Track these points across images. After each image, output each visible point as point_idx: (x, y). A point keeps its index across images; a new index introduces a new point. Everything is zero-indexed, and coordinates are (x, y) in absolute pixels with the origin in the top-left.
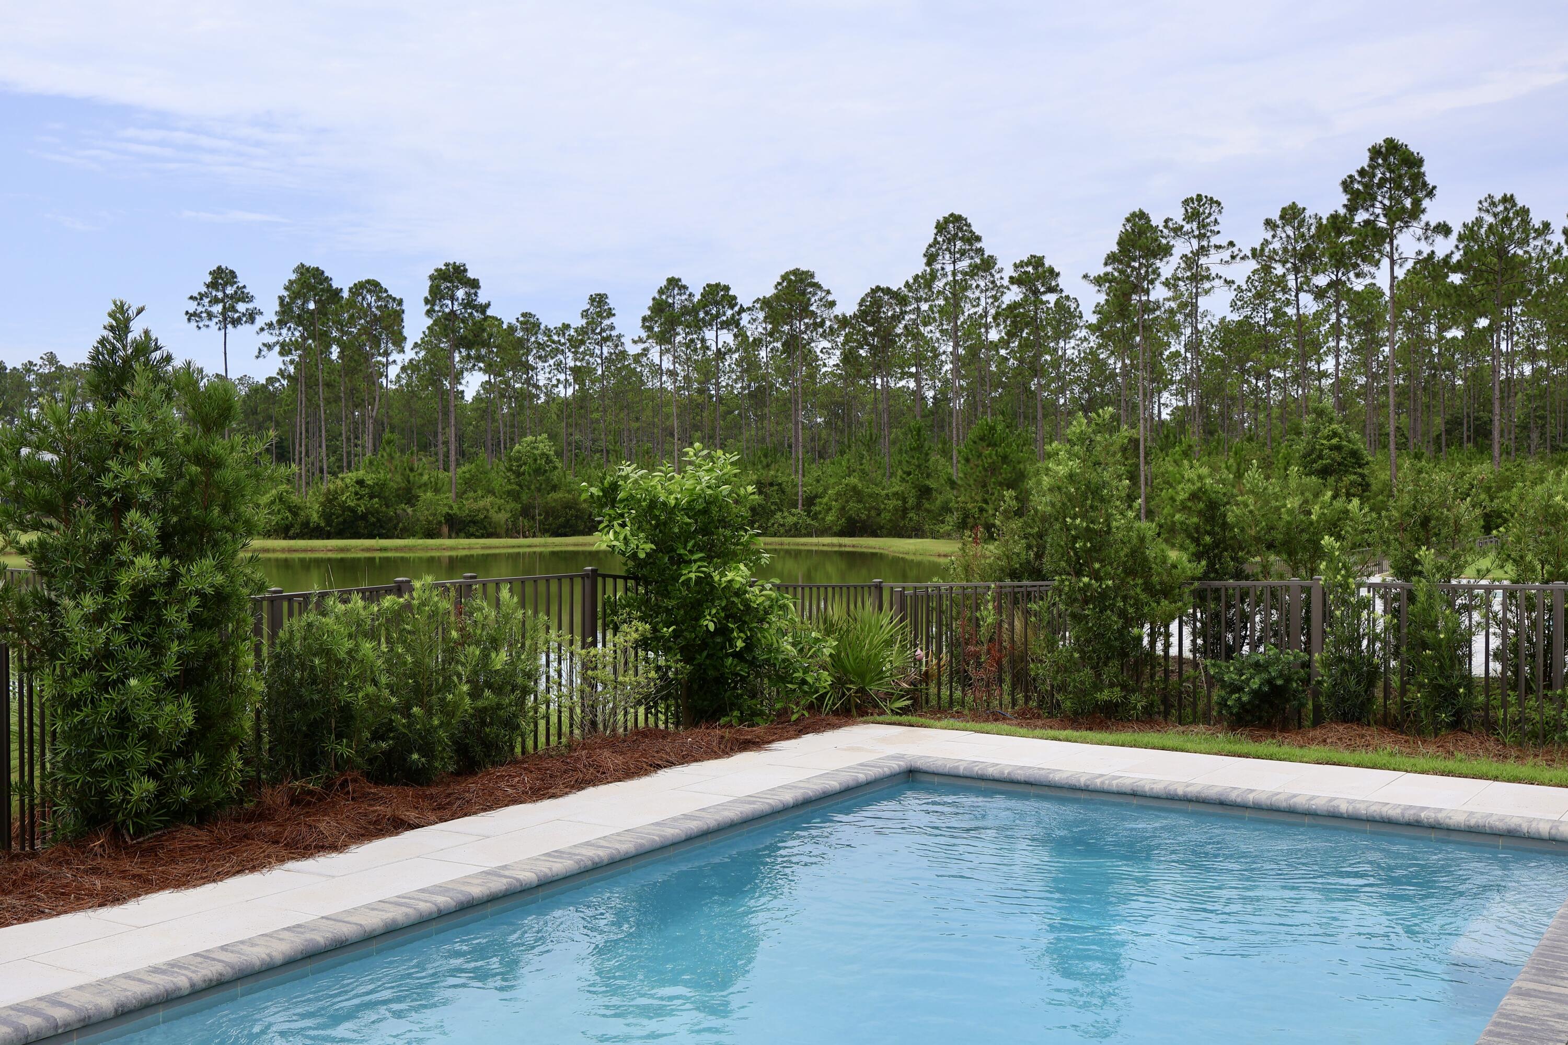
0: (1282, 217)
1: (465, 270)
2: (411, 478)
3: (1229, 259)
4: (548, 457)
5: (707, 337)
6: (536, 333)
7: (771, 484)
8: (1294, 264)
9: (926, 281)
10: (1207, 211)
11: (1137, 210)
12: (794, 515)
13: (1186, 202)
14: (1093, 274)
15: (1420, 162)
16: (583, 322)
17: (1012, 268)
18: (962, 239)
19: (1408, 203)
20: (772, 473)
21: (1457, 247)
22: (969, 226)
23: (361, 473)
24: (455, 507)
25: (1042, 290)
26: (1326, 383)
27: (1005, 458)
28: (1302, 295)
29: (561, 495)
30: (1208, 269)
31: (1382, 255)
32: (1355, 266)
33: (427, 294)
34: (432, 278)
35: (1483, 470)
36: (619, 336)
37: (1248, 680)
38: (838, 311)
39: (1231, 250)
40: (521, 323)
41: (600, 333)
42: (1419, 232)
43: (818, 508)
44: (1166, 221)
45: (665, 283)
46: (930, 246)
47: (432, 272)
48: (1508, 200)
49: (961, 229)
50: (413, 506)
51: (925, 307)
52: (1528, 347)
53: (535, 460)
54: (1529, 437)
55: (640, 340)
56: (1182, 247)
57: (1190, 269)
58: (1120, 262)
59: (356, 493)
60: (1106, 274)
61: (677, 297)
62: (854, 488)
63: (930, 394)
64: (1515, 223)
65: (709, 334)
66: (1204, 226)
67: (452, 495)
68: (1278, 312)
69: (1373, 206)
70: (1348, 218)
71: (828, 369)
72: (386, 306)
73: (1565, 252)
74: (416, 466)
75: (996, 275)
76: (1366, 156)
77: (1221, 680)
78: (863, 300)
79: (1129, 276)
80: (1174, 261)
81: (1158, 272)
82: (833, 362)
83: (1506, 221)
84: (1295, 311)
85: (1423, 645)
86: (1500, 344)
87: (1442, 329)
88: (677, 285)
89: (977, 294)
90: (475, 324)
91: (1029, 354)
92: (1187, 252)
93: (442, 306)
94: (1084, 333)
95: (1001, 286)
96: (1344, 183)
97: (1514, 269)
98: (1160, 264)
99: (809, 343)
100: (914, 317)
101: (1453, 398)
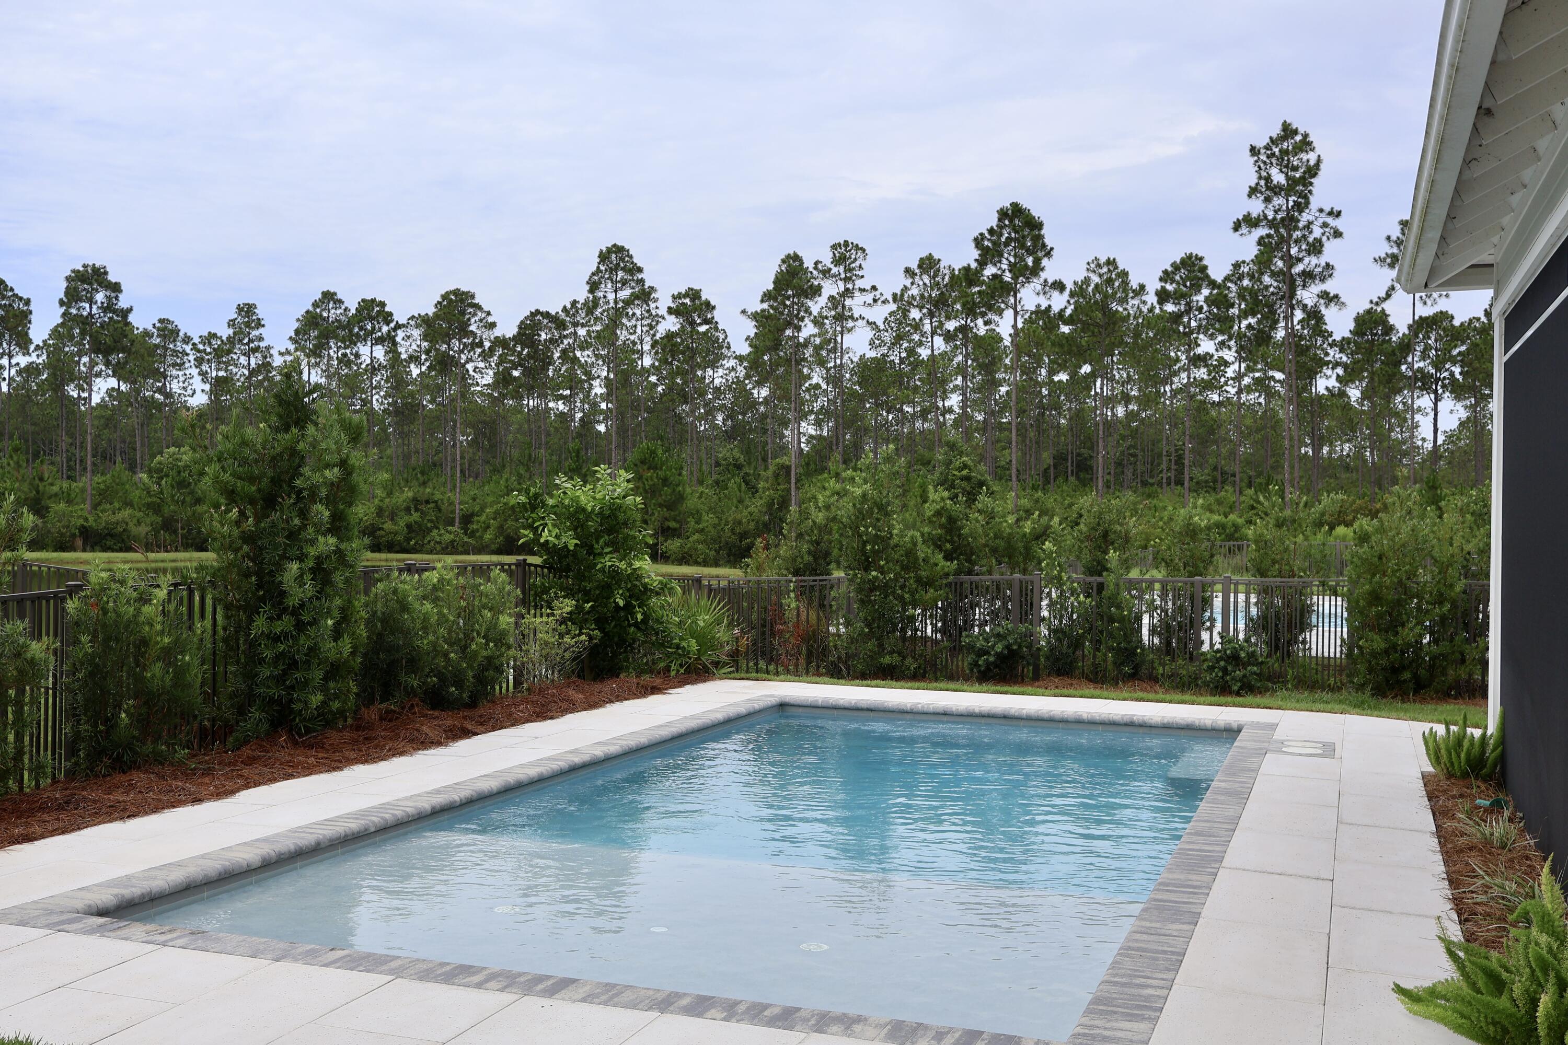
0: (920, 266)
1: (106, 273)
2: (41, 488)
3: (871, 302)
4: (192, 468)
5: (361, 352)
6: (175, 341)
7: (427, 502)
8: (929, 310)
9: (591, 306)
10: (854, 256)
11: (792, 253)
12: (450, 533)
13: (834, 247)
14: (751, 310)
15: (1040, 226)
16: (231, 332)
17: (671, 299)
18: (623, 269)
19: (1030, 261)
20: (428, 490)
21: (1068, 302)
22: (631, 257)
24: (91, 519)
25: (699, 321)
26: (950, 417)
27: (665, 481)
28: (936, 338)
30: (850, 309)
31: (1007, 307)
32: (983, 315)
33: (62, 295)
34: (68, 279)
35: (1086, 501)
36: (268, 348)
37: (993, 646)
38: (498, 332)
39: (873, 293)
40: (159, 329)
41: (248, 344)
42: (1039, 287)
43: (475, 527)
44: (816, 263)
45: (320, 296)
46: (593, 274)
47: (68, 273)
48: (1111, 263)
49: (622, 259)
50: (43, 517)
51: (582, 332)
52: (1123, 392)
53: (179, 472)
54: (1123, 473)
55: (288, 352)
56: (830, 288)
57: (835, 308)
58: (775, 299)
60: (763, 311)
61: (333, 311)
63: (579, 415)
64: (1117, 284)
65: (364, 350)
66: (848, 270)
67: (87, 506)
68: (911, 352)
69: (1000, 262)
70: (979, 272)
71: (479, 388)
72: (10, 305)
73: (1157, 311)
74: (46, 476)
75: (652, 305)
76: (995, 217)
77: (973, 647)
78: (522, 322)
79: (782, 313)
80: (822, 300)
81: (808, 311)
82: (484, 382)
83: (1110, 281)
84: (929, 352)
85: (1112, 620)
86: (1102, 389)
87: (1052, 373)
88: (333, 299)
89: (633, 322)
90: (116, 329)
91: (679, 381)
92: (834, 293)
93: (78, 309)
94: (732, 363)
95: (657, 315)
96: (976, 239)
97: (1115, 323)
98: (810, 303)
99: (467, 362)
100: (571, 341)
101: (1058, 435)
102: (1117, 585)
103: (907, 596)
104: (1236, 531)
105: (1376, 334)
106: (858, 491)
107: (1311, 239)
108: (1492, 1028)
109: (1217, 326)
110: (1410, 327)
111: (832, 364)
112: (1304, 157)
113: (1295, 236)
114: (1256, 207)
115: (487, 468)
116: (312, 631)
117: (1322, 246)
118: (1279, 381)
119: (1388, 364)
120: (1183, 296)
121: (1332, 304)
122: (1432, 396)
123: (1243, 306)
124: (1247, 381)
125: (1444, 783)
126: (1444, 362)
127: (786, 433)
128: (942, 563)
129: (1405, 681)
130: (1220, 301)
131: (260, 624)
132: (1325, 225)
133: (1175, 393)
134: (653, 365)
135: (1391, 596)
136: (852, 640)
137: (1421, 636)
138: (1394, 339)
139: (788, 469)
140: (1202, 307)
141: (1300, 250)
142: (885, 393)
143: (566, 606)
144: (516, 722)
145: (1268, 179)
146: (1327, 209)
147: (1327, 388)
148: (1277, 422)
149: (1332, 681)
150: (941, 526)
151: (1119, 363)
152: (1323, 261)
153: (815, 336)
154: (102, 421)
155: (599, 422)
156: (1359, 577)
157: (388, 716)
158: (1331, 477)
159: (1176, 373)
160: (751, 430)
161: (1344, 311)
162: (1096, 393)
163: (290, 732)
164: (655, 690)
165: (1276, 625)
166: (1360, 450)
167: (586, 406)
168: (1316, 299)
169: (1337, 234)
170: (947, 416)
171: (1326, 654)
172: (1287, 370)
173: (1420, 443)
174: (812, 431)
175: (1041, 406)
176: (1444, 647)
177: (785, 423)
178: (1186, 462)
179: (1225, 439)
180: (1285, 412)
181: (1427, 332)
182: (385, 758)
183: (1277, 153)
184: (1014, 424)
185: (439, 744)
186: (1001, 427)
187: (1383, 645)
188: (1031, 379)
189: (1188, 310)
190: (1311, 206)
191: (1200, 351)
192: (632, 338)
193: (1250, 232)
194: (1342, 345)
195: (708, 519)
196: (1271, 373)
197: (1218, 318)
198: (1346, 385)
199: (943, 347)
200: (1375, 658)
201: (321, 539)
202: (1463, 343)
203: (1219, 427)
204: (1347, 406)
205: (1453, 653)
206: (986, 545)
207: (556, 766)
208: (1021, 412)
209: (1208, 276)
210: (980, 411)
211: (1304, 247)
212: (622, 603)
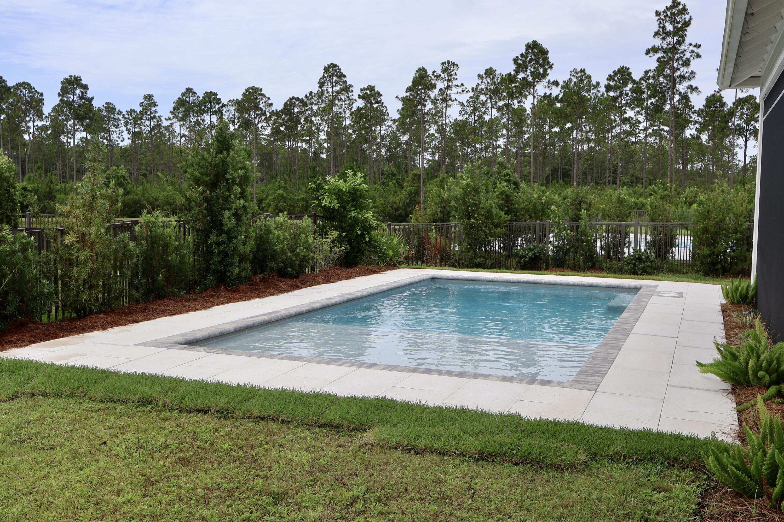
0: (486, 74)
1: (81, 80)
2: (52, 187)
3: (461, 92)
4: (124, 177)
5: (206, 119)
6: (114, 113)
8: (490, 96)
9: (320, 95)
10: (452, 69)
11: (421, 67)
13: (443, 64)
14: (400, 96)
15: (547, 53)
16: (141, 108)
17: (360, 91)
18: (336, 76)
19: (541, 70)
21: (561, 91)
22: (340, 69)
23: (24, 184)
25: (374, 102)
26: (499, 150)
28: (493, 110)
29: (132, 197)
30: (450, 96)
31: (530, 94)
32: (517, 98)
33: (59, 91)
34: (62, 82)
35: (568, 191)
36: (160, 117)
37: (527, 254)
38: (274, 108)
39: (462, 87)
40: (106, 108)
41: (150, 115)
42: (546, 84)
43: (264, 205)
44: (434, 72)
45: (185, 90)
46: (321, 78)
47: (62, 80)
48: (583, 71)
49: (336, 71)
50: (53, 201)
51: (315, 108)
52: (587, 137)
53: (118, 179)
54: (586, 178)
55: (170, 119)
56: (440, 85)
57: (442, 95)
58: (413, 91)
59: (22, 194)
60: (407, 96)
61: (191, 98)
62: (282, 195)
63: (313, 150)
64: (585, 82)
65: (207, 117)
66: (450, 75)
68: (480, 117)
69: (526, 71)
70: (515, 76)
71: (263, 137)
72: (33, 96)
73: (605, 96)
74: (54, 181)
75: (350, 94)
76: (524, 48)
77: (518, 254)
78: (286, 103)
79: (416, 98)
80: (436, 91)
81: (429, 96)
82: (266, 133)
83: (582, 81)
84: (490, 117)
85: (583, 242)
86: (576, 135)
87: (551, 127)
88: (191, 92)
89: (340, 103)
90: (86, 108)
91: (363, 132)
92: (442, 87)
93: (68, 98)
94: (390, 123)
95: (353, 99)
96: (514, 60)
97: (584, 102)
98: (430, 93)
99: (258, 123)
100: (310, 112)
101: (554, 159)
102: (585, 226)
103: (488, 231)
104: (642, 206)
105: (716, 107)
106: (465, 183)
107: (684, 59)
108: (732, 374)
109: (636, 103)
110: (734, 103)
111: (440, 124)
112: (683, 17)
113: (676, 57)
114: (657, 42)
115: (268, 177)
116: (235, 241)
117: (690, 62)
118: (666, 131)
119: (722, 122)
120: (619, 88)
121: (694, 92)
122: (744, 138)
123: (649, 93)
124: (650, 131)
125: (730, 306)
126: (751, 121)
127: (416, 158)
128: (504, 216)
129: (718, 269)
130: (637, 90)
131: (213, 238)
132: (692, 52)
133: (613, 137)
134: (350, 124)
135: (712, 230)
136: (462, 252)
137: (726, 249)
138: (726, 109)
139: (419, 176)
140: (628, 94)
141: (678, 64)
142: (467, 138)
143: (335, 234)
144: (318, 284)
145: (664, 28)
146: (694, 44)
147: (691, 135)
148: (665, 152)
149: (685, 270)
150: (503, 199)
151: (585, 122)
152: (690, 69)
153: (432, 109)
154: (78, 154)
155: (323, 153)
156: (698, 221)
157: (263, 280)
158: (692, 180)
159: (614, 127)
160: (399, 157)
161: (700, 95)
162: (573, 138)
163: (225, 285)
164: (375, 272)
165: (659, 245)
166: (707, 166)
167: (317, 145)
168: (686, 89)
169: (698, 56)
170: (498, 150)
171: (682, 259)
172: (670, 125)
173: (737, 162)
174: (429, 157)
175: (546, 145)
176: (737, 253)
177: (416, 154)
178: (618, 172)
179: (638, 161)
180: (669, 147)
181: (742, 106)
182: (267, 296)
183: (669, 15)
184: (532, 153)
185: (288, 291)
186: (525, 155)
187: (708, 252)
188: (541, 130)
189: (621, 95)
190: (685, 42)
191: (626, 116)
192: (340, 110)
193: (654, 55)
194: (699, 112)
195: (380, 201)
196: (663, 127)
197: (635, 99)
198: (700, 133)
199: (496, 115)
200: (705, 258)
201: (238, 201)
203: (635, 154)
204: (701, 144)
205: (741, 256)
206: (524, 208)
207: (342, 299)
208: (535, 147)
209: (631, 78)
210: (514, 147)
211: (680, 63)
212: (359, 233)
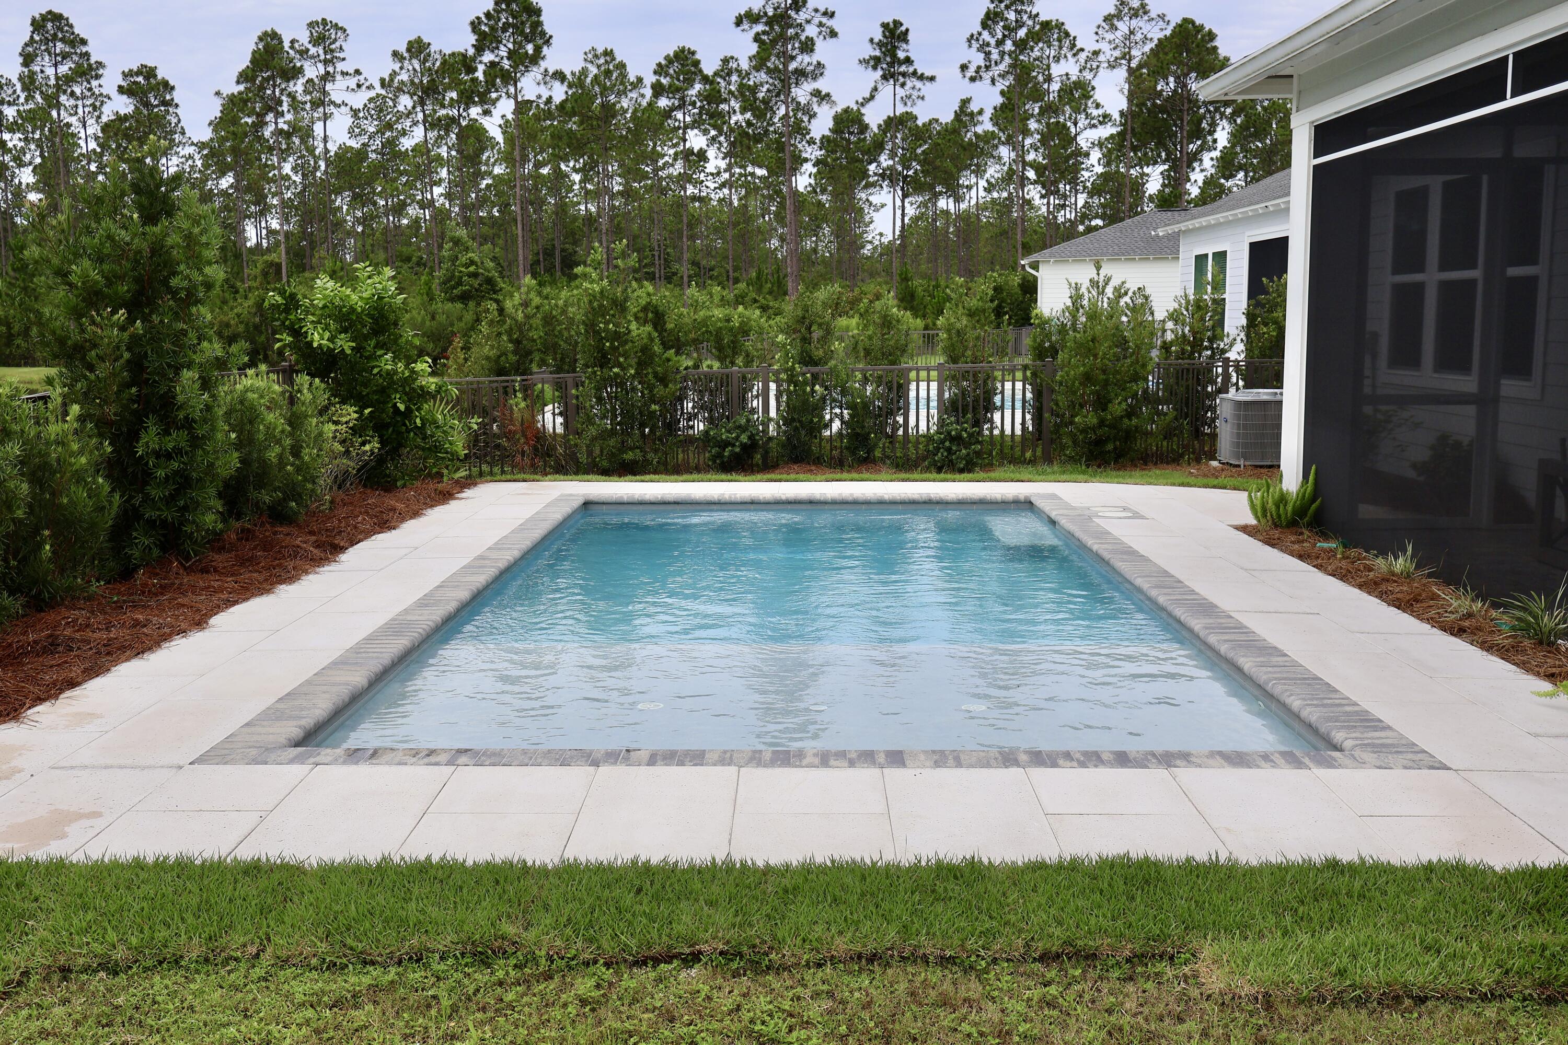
0: (409, 50)
3: (355, 87)
8: (420, 97)
10: (333, 36)
13: (311, 25)
14: (225, 92)
15: (538, 12)
17: (121, 77)
18: (63, 40)
19: (530, 48)
21: (569, 93)
22: (71, 26)
25: (155, 102)
30: (331, 94)
31: (507, 95)
32: (478, 104)
39: (357, 77)
42: (540, 77)
44: (293, 42)
46: (26, 45)
48: (608, 53)
49: (60, 28)
56: (312, 71)
57: (313, 92)
58: (252, 81)
60: (240, 93)
64: (615, 75)
66: (330, 51)
68: (393, 142)
69: (497, 48)
70: (475, 58)
73: (653, 105)
79: (260, 97)
80: (302, 84)
81: (290, 94)
83: (608, 73)
89: (73, 102)
92: (314, 76)
94: (189, 150)
95: (101, 95)
96: (472, 23)
97: (611, 117)
98: (291, 86)
105: (852, 133)
107: (803, 38)
109: (709, 121)
110: (881, 126)
113: (788, 34)
117: (813, 44)
120: (678, 90)
121: (825, 103)
122: (900, 195)
123: (732, 102)
126: (910, 161)
130: (713, 97)
132: (821, 25)
138: (868, 137)
139: (278, 266)
140: (695, 102)
141: (794, 48)
146: (822, 9)
152: (815, 58)
157: (244, 536)
161: (829, 109)
163: (178, 558)
168: (808, 97)
169: (833, 34)
181: (894, 132)
185: (326, 560)
189: (682, 105)
192: (73, 119)
193: (751, 28)
194: (820, 142)
196: (754, 169)
197: (709, 114)
202: (925, 142)
209: (701, 71)
211: (797, 45)
212: (402, 407)
